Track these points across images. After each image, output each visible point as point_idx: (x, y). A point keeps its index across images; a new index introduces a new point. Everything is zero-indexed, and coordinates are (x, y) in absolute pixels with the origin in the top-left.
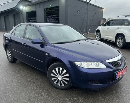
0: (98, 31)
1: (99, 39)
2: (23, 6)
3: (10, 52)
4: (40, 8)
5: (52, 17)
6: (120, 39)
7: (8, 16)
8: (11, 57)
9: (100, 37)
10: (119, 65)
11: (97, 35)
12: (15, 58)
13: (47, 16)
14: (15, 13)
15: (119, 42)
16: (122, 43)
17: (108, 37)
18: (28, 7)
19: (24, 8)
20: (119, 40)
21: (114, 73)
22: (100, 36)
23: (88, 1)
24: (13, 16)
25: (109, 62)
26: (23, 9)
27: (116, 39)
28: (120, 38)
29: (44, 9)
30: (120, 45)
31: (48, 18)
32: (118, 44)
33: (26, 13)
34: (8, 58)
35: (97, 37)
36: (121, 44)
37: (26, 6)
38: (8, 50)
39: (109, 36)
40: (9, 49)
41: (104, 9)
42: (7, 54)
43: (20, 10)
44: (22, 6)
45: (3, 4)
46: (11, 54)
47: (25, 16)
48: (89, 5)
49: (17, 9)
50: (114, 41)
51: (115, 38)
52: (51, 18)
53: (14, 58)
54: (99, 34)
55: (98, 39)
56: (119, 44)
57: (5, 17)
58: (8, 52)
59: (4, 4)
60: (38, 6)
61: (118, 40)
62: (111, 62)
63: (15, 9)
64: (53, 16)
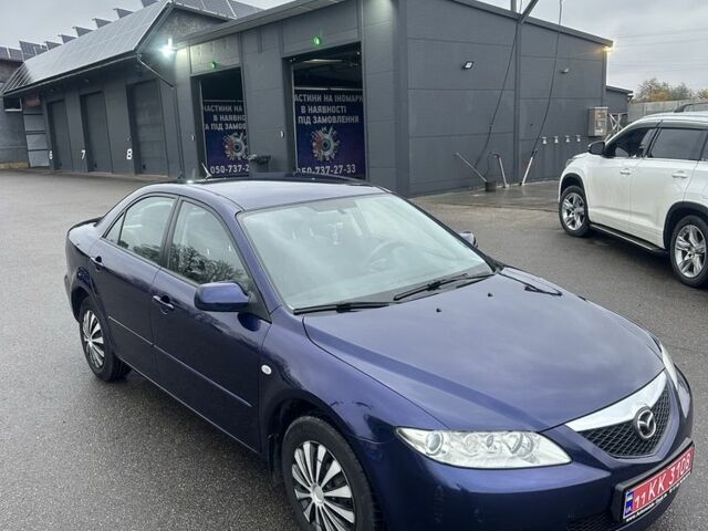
0: (573, 182)
1: (579, 223)
2: (174, 42)
3: (98, 327)
4: (260, 51)
5: (328, 99)
6: (691, 238)
7: (100, 92)
8: (102, 354)
9: (584, 216)
10: (642, 440)
11: (567, 204)
12: (120, 361)
13: (297, 92)
14: (133, 80)
15: (684, 254)
16: (702, 260)
17: (626, 217)
18: (200, 46)
19: (181, 56)
20: (687, 238)
21: (613, 490)
22: (582, 209)
23: (520, 9)
24: (123, 95)
25: (585, 433)
26: (174, 57)
27: (669, 234)
28: (691, 229)
29: (286, 61)
30: (691, 269)
31: (307, 104)
32: (679, 260)
33: (192, 78)
34: (88, 354)
35: (565, 215)
36: (698, 266)
37: (194, 40)
38: (90, 317)
39: (630, 213)
40: (94, 311)
41: (609, 43)
42: (82, 334)
43: (157, 66)
44: (170, 41)
45: (74, 34)
46: (100, 340)
47: (185, 93)
48: (525, 30)
49: (147, 58)
50: (661, 244)
51: (661, 229)
52: (322, 103)
53: (117, 361)
54: (575, 196)
55: (573, 223)
56: (685, 263)
57: (83, 100)
58: (86, 325)
59: (81, 32)
60: (251, 43)
61: (680, 241)
62: (599, 430)
63: (134, 61)
64: (334, 94)
